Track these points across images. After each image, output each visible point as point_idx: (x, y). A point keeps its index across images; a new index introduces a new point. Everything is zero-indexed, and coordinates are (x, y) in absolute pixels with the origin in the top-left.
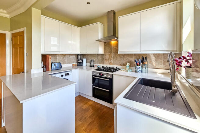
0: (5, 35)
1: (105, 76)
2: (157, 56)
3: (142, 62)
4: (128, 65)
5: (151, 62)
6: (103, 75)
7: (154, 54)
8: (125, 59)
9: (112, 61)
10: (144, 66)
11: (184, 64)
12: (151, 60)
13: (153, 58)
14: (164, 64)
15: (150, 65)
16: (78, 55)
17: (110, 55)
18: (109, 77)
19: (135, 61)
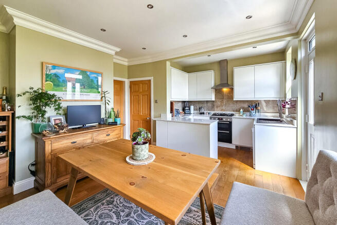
0: (124, 82)
1: (224, 120)
2: (267, 102)
3: (256, 107)
4: (241, 110)
5: (262, 108)
6: (222, 119)
7: (265, 101)
8: (238, 105)
9: (224, 108)
10: (257, 111)
11: (287, 106)
12: (262, 105)
13: (264, 104)
14: (273, 109)
15: (261, 110)
16: (185, 102)
17: (222, 102)
18: (229, 120)
19: (249, 106)
